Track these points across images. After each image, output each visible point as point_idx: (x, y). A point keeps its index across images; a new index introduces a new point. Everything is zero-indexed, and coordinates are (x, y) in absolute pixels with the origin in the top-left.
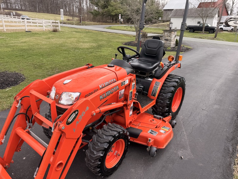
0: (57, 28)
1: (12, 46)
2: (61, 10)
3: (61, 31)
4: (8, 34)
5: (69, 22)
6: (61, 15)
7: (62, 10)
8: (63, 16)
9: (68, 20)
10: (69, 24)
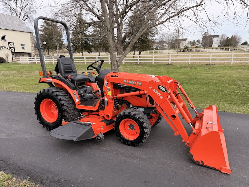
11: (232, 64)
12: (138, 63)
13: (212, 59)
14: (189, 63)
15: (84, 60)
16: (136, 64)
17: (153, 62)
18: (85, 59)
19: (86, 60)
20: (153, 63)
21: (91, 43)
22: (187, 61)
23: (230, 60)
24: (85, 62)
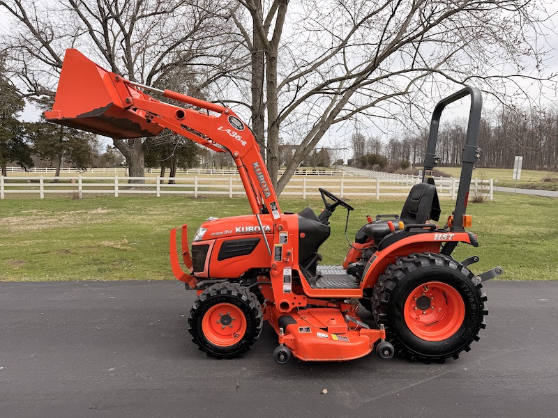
0: (485, 195)
1: (357, 220)
2: (517, 158)
3: (493, 202)
4: (379, 203)
5: (547, 184)
6: (515, 170)
7: (519, 159)
8: (520, 170)
9: (547, 180)
10: (544, 188)
11: (378, 198)
12: (196, 196)
13: (345, 191)
14: (304, 198)
15: (38, 188)
16: (192, 198)
17: (231, 193)
18: (42, 184)
19: (45, 188)
20: (231, 196)
21: (30, 144)
22: (301, 194)
23: (374, 191)
24: (42, 191)
